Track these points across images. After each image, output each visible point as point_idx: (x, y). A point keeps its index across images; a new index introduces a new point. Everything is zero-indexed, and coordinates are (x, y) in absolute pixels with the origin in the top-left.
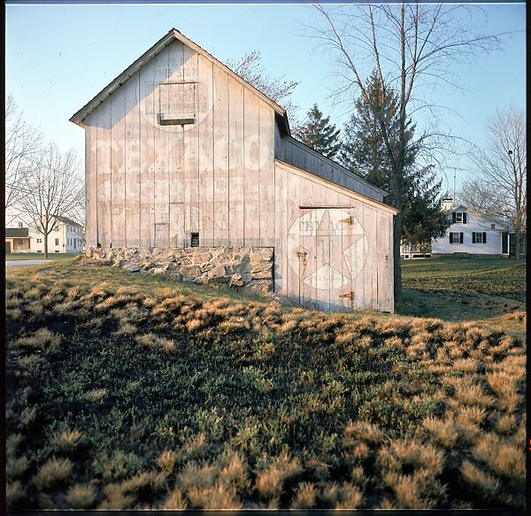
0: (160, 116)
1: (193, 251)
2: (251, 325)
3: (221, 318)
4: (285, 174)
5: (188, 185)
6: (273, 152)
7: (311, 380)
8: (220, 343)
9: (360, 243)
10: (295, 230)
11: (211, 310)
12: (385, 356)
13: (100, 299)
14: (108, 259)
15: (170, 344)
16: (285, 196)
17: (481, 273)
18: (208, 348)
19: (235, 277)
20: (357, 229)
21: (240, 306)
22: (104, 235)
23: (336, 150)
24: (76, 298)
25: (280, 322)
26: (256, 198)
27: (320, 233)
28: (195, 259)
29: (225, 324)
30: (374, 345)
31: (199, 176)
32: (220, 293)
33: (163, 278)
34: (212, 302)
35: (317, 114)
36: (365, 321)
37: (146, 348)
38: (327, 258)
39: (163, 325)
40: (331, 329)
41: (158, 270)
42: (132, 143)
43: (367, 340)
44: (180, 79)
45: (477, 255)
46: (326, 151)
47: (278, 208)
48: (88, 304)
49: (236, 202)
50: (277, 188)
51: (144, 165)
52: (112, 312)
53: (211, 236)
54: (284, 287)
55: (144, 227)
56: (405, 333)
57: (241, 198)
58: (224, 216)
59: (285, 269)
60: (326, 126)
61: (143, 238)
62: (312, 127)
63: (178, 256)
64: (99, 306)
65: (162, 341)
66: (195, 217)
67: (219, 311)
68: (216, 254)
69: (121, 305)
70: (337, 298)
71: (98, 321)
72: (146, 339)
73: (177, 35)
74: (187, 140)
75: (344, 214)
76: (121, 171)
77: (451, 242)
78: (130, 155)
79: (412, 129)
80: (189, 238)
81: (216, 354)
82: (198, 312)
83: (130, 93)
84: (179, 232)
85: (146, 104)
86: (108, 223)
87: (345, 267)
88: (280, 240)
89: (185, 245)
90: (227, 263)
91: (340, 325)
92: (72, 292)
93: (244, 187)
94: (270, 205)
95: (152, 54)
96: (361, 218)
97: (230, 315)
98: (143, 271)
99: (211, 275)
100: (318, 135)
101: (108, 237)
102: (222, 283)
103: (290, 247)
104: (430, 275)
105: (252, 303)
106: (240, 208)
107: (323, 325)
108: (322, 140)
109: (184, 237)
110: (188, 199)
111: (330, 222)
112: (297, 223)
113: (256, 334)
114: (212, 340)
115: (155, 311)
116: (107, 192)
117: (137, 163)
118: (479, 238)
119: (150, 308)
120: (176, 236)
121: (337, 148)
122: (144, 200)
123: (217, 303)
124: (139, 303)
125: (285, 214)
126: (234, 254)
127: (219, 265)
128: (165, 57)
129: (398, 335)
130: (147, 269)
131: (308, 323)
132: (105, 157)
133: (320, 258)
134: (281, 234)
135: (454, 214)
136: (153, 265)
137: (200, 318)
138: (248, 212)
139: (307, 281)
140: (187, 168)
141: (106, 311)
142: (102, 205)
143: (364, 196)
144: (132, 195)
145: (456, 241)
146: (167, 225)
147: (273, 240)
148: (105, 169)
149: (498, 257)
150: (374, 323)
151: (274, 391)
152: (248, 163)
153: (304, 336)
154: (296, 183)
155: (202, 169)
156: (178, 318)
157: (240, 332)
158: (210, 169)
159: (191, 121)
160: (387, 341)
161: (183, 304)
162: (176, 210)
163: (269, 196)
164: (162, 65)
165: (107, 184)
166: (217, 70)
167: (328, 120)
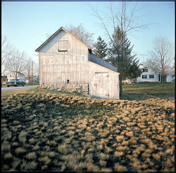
0: (58, 50)
1: (68, 85)
2: (85, 102)
3: (77, 101)
4: (91, 64)
5: (66, 68)
6: (88, 59)
7: (97, 111)
8: (78, 106)
9: (110, 82)
10: (94, 79)
11: (75, 99)
12: (113, 108)
13: (49, 97)
14: (46, 87)
15: (68, 106)
16: (91, 70)
17: (151, 88)
18: (76, 107)
19: (79, 91)
20: (110, 78)
21: (81, 98)
22: (44, 81)
23: (106, 50)
24: (44, 97)
25: (91, 101)
26: (84, 71)
27: (100, 79)
28: (68, 87)
29: (79, 102)
30: (112, 106)
31: (69, 65)
32: (75, 95)
33: (60, 92)
34: (75, 97)
35: (100, 39)
36: (110, 101)
37: (63, 107)
38: (102, 86)
39: (65, 102)
40: (102, 103)
41: (59, 90)
42: (51, 57)
43: (110, 105)
44: (63, 40)
45: (151, 82)
46: (103, 51)
47: (89, 73)
48: (47, 98)
49: (79, 72)
50: (89, 68)
51: (54, 63)
52: (53, 100)
53: (72, 81)
54: (91, 93)
55: (55, 79)
56: (119, 103)
57: (80, 71)
58: (76, 75)
59: (91, 89)
60: (103, 43)
61: (55, 81)
62: (99, 43)
63: (64, 86)
64: (50, 99)
65: (66, 106)
66: (68, 75)
67: (77, 99)
68: (74, 85)
69: (54, 98)
70: (105, 96)
71: (51, 102)
72: (63, 105)
73: (62, 29)
74: (65, 56)
75: (106, 74)
76: (48, 64)
77: (143, 78)
78: (51, 60)
79: (130, 43)
80: (67, 81)
81: (78, 108)
82: (72, 100)
83: (50, 44)
84: (64, 80)
85: (55, 46)
86: (45, 77)
87: (107, 88)
88: (90, 81)
89: (66, 83)
90: (77, 87)
91: (104, 102)
92: (43, 96)
93: (81, 68)
94: (87, 72)
95: (56, 34)
96: (110, 76)
97: (79, 100)
98: (55, 90)
99: (73, 91)
100: (101, 46)
101: (46, 81)
102: (76, 93)
103: (92, 83)
104: (135, 89)
105: (84, 97)
106: (80, 73)
107: (100, 102)
108: (102, 47)
109: (65, 81)
110: (66, 71)
111: (103, 77)
112: (94, 77)
113: (86, 104)
114: (76, 105)
115: (62, 100)
116: (45, 70)
117: (53, 62)
118: (152, 77)
119: (61, 99)
120: (63, 81)
121: (107, 49)
122: (55, 72)
123: (76, 98)
124: (58, 98)
125: (91, 75)
126: (79, 85)
127: (75, 88)
128: (59, 34)
129: (117, 104)
130: (56, 89)
131: (97, 101)
132: (44, 60)
133: (100, 86)
134: (90, 80)
135: (144, 69)
136: (58, 88)
137: (73, 101)
138: (82, 74)
139: (97, 92)
140: (66, 63)
141: (51, 100)
142: (44, 73)
143: (111, 70)
144: (52, 70)
145: (144, 78)
146: (61, 78)
147: (88, 81)
148: (44, 63)
149: (157, 83)
150: (112, 101)
151: (90, 113)
152: (82, 62)
153: (96, 104)
154: (94, 67)
155: (70, 63)
156: (68, 101)
157: (82, 104)
158: (72, 63)
159: (66, 51)
160: (114, 105)
161: (68, 98)
162: (63, 74)
163: (87, 70)
164: (59, 36)
165: (45, 67)
166: (73, 38)
167: (104, 41)
